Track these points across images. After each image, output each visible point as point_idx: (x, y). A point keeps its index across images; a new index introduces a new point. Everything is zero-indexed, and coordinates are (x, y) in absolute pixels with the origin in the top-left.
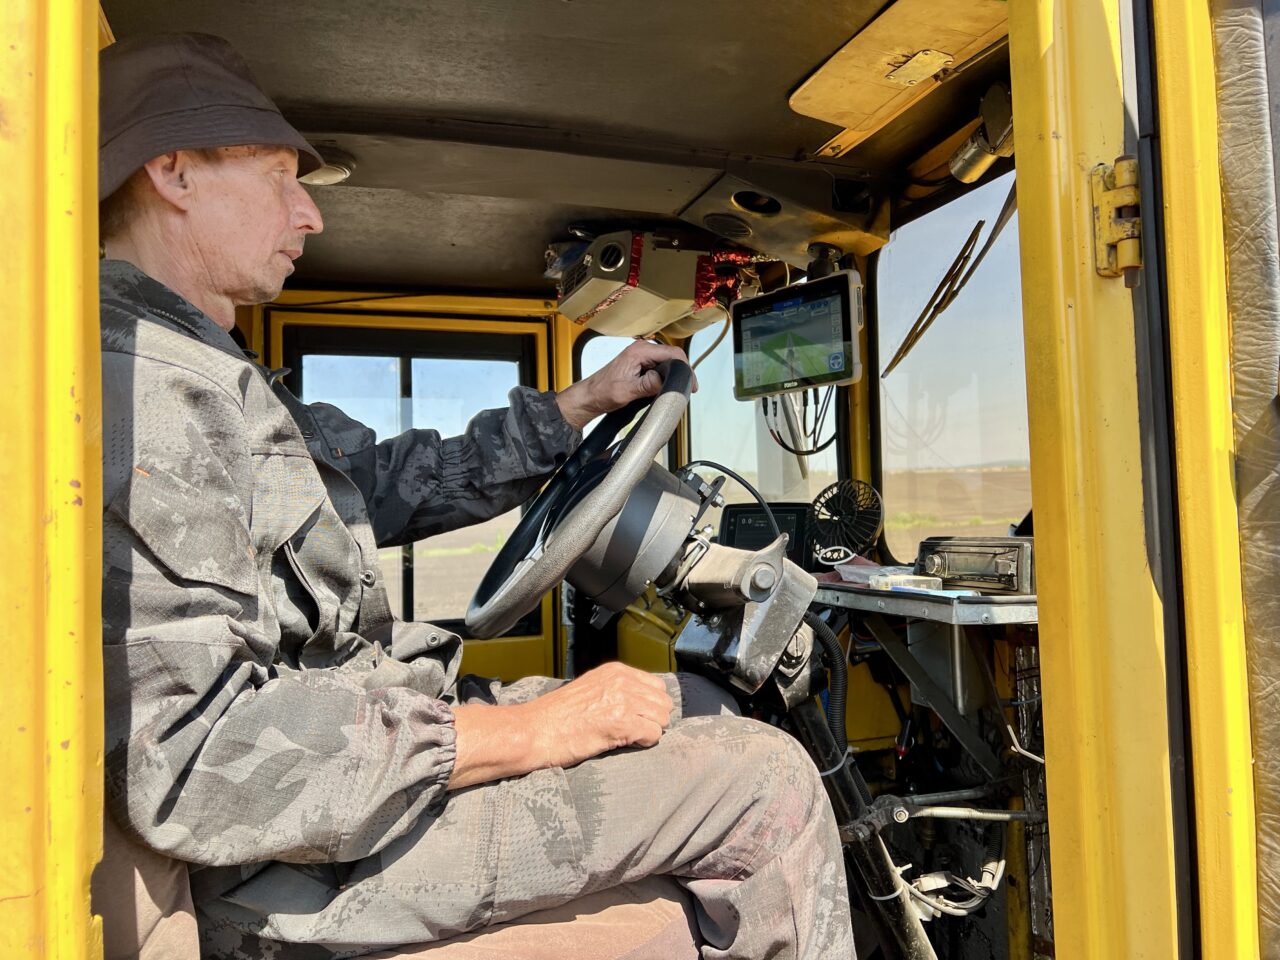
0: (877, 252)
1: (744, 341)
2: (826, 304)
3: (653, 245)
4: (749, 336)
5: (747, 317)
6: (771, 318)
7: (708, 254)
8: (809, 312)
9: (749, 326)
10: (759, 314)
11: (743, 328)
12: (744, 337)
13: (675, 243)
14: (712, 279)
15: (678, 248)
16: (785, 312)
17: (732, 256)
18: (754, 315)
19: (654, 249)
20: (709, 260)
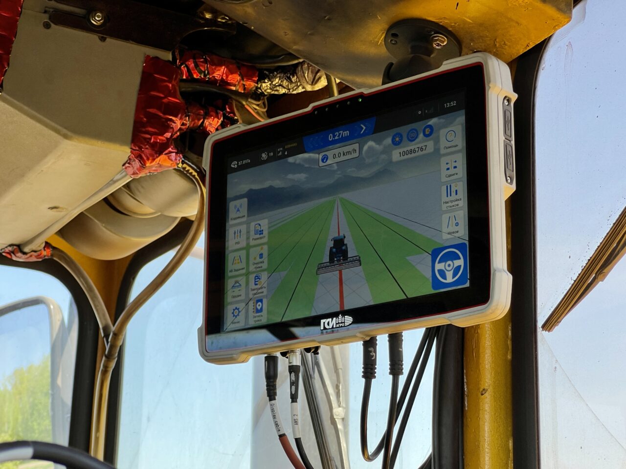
0: (538, 50)
1: (230, 222)
2: (430, 132)
3: (45, 18)
4: (244, 211)
5: (241, 168)
6: (298, 168)
7: (169, 56)
8: (387, 151)
9: (245, 188)
10: (269, 160)
11: (231, 192)
12: (232, 213)
13: (97, 20)
14: (174, 110)
15: (104, 32)
16: (330, 154)
17: (220, 73)
18: (257, 162)
19: (47, 26)
20: (170, 68)
